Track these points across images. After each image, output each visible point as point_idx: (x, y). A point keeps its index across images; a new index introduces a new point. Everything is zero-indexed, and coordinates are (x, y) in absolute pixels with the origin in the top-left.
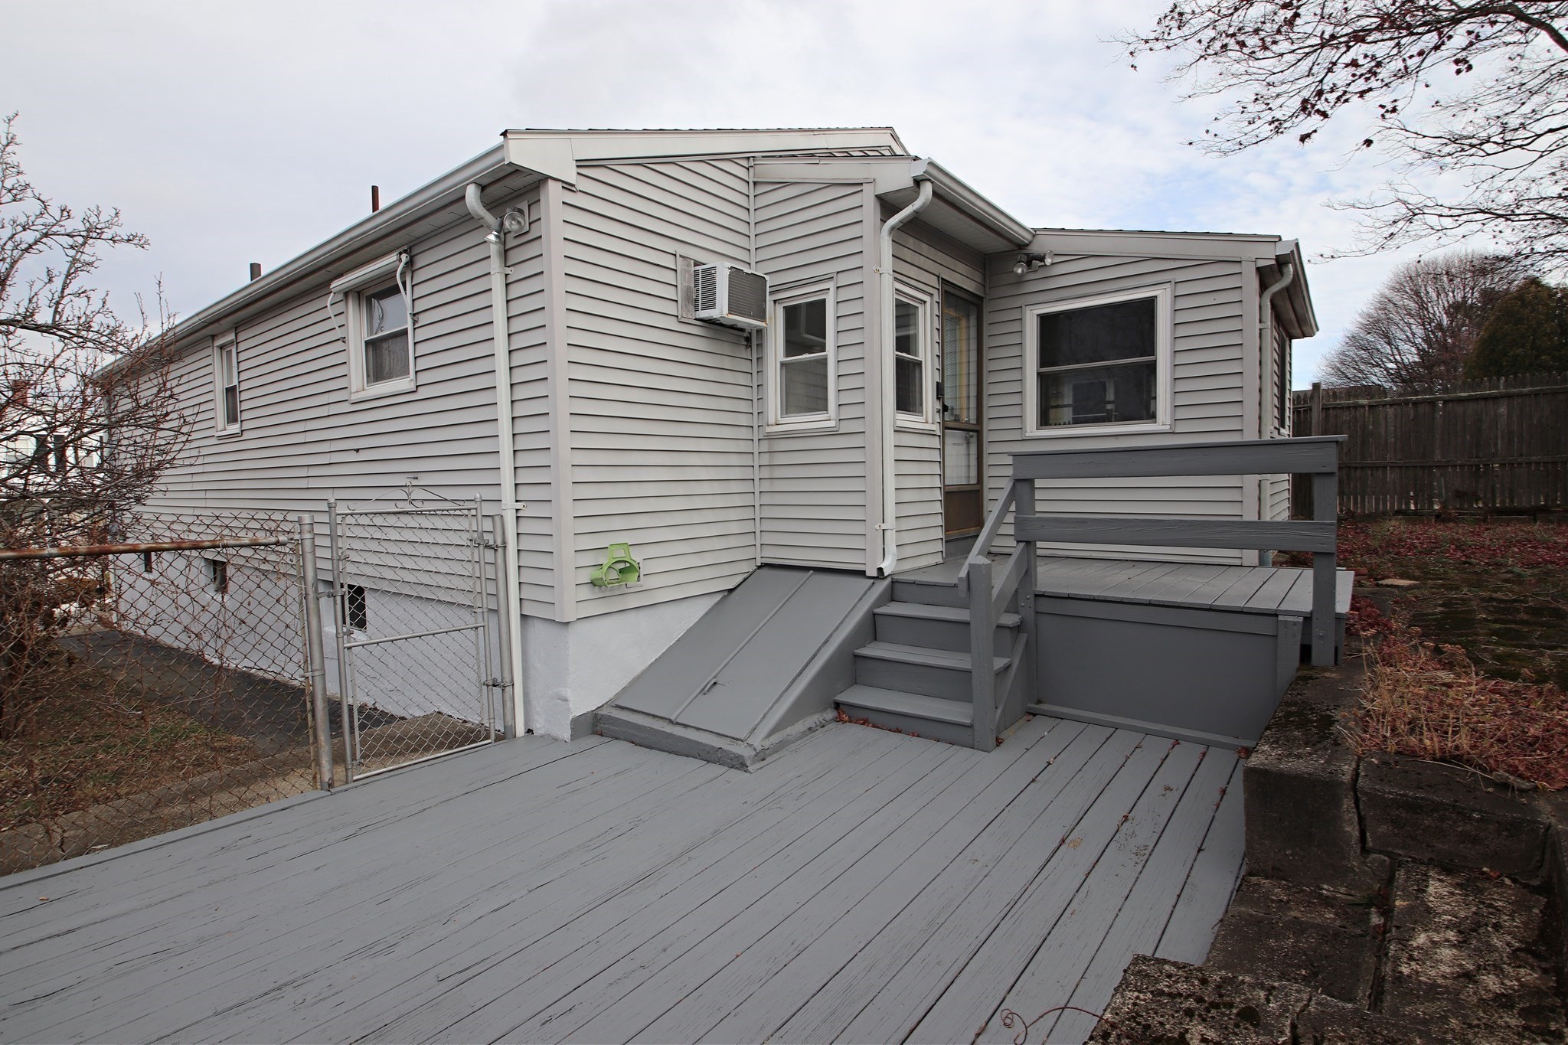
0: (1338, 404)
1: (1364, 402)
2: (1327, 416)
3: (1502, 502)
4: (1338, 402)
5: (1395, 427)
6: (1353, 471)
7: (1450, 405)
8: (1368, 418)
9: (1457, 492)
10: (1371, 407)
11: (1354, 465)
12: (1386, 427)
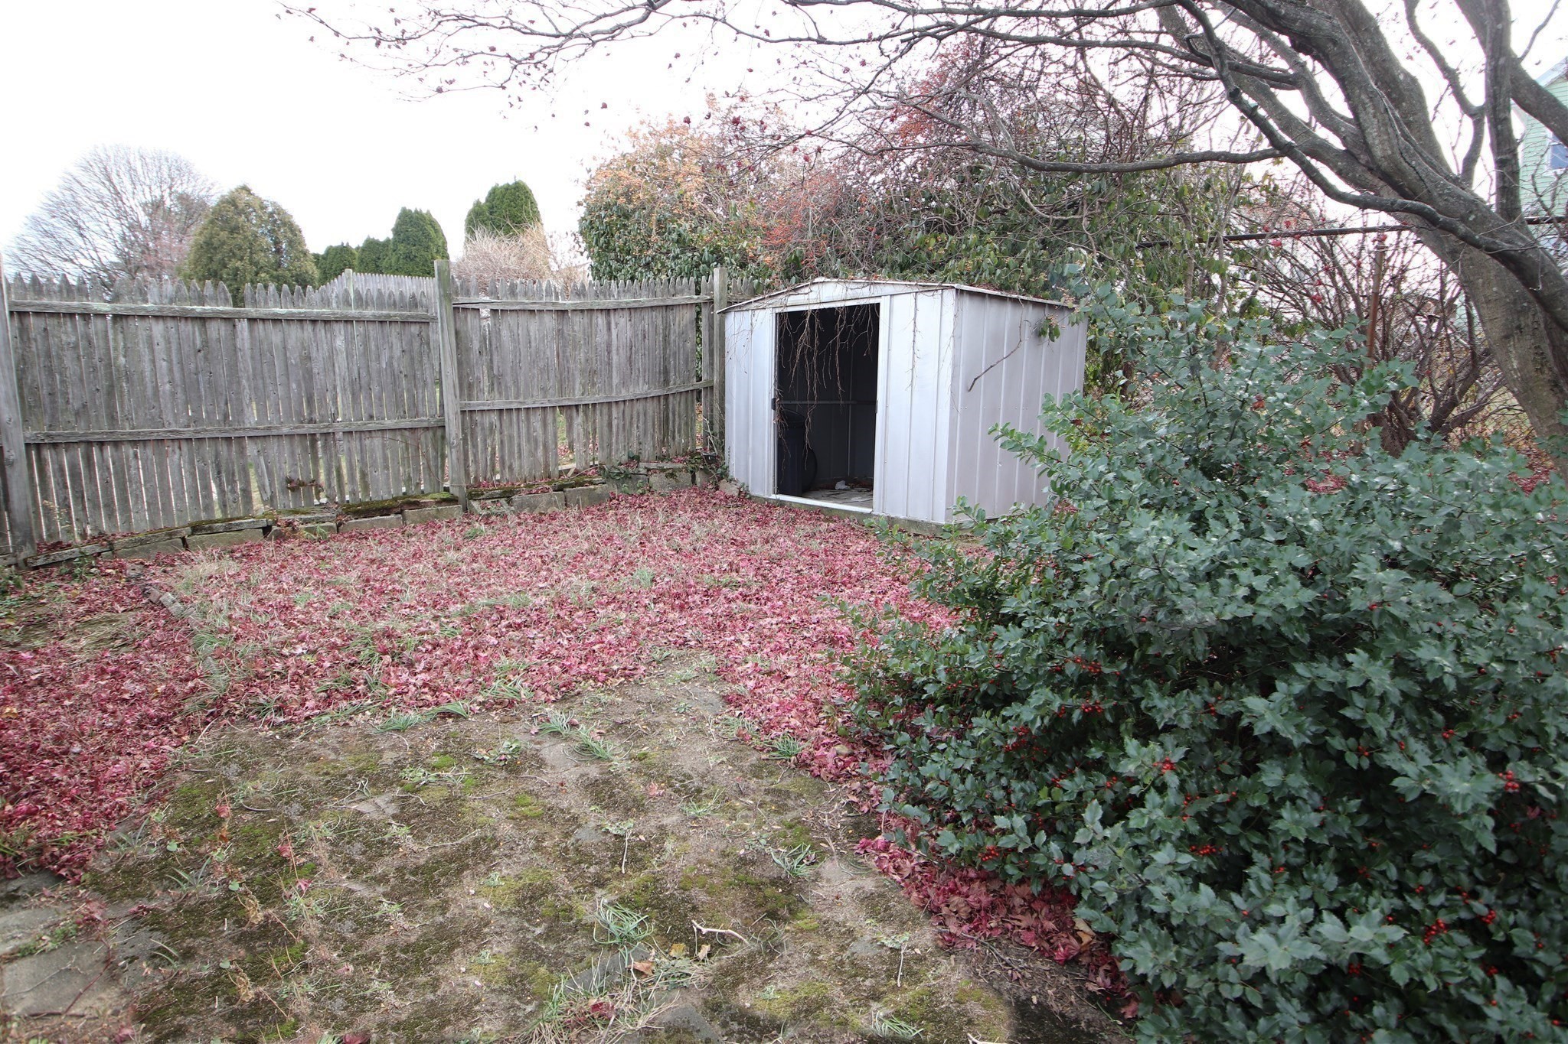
0: (46, 306)
1: (105, 307)
2: (23, 331)
3: (353, 493)
4: (45, 301)
5: (170, 362)
6: (95, 450)
7: (260, 326)
8: (115, 340)
9: (289, 481)
10: (117, 317)
11: (96, 438)
12: (153, 361)
